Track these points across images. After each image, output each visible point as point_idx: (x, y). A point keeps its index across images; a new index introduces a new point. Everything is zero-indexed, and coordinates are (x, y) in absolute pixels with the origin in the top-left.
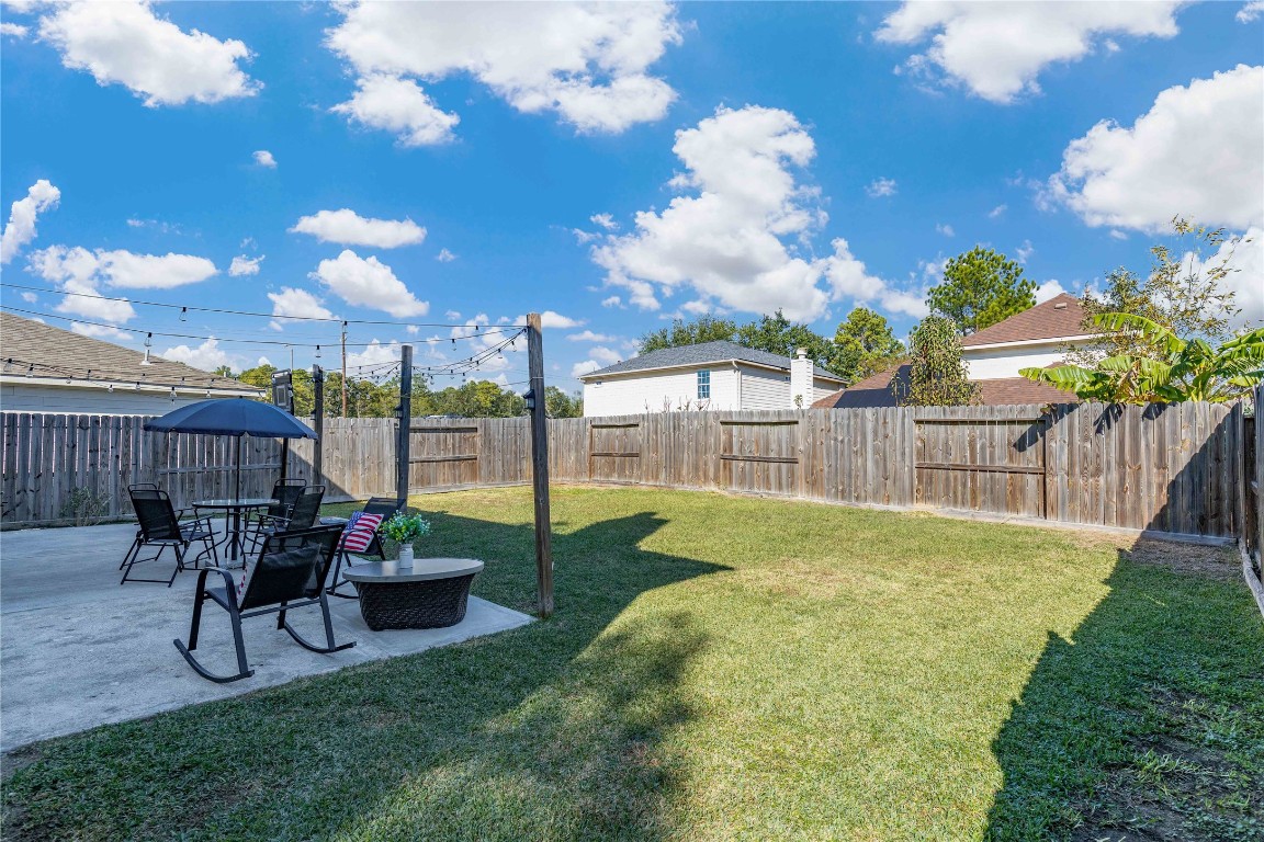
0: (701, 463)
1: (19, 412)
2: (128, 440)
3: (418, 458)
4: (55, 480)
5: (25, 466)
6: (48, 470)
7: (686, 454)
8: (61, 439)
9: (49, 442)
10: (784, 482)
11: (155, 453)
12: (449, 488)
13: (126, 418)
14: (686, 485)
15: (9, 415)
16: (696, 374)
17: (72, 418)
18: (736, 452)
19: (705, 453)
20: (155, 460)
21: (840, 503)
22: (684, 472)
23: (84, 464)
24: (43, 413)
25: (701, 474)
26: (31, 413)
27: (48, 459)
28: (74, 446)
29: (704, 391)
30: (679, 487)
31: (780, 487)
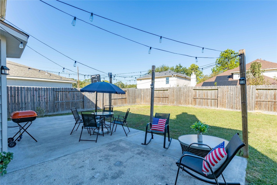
0: (187, 100)
1: (19, 86)
2: (47, 94)
3: (114, 98)
4: (30, 105)
5: (22, 101)
6: (28, 102)
7: (182, 98)
8: (31, 94)
9: (28, 94)
10: (213, 104)
11: (54, 97)
12: (121, 105)
13: (46, 88)
14: (182, 105)
15: (17, 87)
16: (166, 78)
17: (33, 88)
18: (197, 97)
19: (188, 97)
20: (54, 99)
21: (231, 110)
22: (182, 102)
23: (37, 100)
24: (26, 87)
25: (187, 102)
26: (23, 87)
27: (28, 99)
28: (34, 96)
29: (167, 82)
30: (180, 105)
31: (211, 106)
